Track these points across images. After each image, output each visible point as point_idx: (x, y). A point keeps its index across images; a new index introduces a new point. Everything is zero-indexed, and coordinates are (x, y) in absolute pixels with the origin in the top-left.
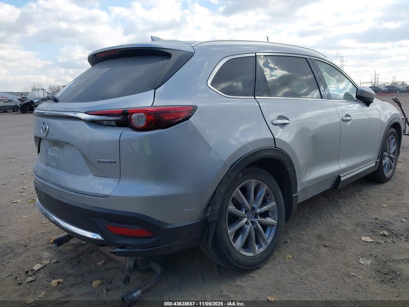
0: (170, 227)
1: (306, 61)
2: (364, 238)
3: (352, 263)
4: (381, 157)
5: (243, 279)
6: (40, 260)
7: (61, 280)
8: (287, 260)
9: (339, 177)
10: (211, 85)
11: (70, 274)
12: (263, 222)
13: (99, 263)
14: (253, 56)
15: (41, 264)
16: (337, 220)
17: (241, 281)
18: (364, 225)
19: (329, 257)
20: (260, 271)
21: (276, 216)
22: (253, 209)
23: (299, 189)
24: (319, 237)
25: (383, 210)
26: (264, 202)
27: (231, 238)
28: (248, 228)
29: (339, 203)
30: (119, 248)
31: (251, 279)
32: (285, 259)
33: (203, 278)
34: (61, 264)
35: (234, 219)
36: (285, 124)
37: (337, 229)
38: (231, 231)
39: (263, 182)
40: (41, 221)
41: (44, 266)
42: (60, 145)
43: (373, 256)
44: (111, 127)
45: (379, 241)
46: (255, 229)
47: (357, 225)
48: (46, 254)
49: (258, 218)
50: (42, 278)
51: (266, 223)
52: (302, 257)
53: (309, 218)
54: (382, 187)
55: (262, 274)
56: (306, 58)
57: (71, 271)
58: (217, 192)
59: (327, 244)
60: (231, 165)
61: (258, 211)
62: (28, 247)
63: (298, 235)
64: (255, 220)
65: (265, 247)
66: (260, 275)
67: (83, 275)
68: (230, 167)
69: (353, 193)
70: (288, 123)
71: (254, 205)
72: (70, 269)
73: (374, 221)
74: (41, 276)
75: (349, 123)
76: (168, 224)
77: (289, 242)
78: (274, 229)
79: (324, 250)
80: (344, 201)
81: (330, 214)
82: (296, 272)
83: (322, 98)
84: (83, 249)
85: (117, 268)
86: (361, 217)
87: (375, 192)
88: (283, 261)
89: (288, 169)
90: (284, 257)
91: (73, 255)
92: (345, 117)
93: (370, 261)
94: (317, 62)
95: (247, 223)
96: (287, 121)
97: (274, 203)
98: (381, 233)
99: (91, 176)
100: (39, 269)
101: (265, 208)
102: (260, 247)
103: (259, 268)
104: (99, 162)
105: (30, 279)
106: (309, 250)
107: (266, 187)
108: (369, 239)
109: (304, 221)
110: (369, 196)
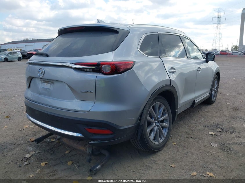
0: (122, 128)
1: (179, 37)
2: (210, 133)
3: (207, 145)
4: (211, 90)
5: (154, 157)
6: (28, 152)
7: (47, 163)
8: (174, 146)
9: (195, 101)
10: (140, 50)
11: (51, 159)
12: (162, 125)
13: (67, 152)
14: (157, 34)
15: (30, 154)
16: (194, 124)
17: (153, 157)
18: (208, 126)
19: (195, 143)
20: (162, 152)
21: (168, 122)
22: (158, 118)
23: (178, 108)
24: (187, 133)
25: (215, 118)
26: (163, 115)
27: (149, 134)
28: (156, 128)
29: (192, 115)
30: (93, 141)
31: (158, 156)
32: (173, 145)
33: (131, 157)
34: (42, 154)
35: (149, 124)
36: (174, 72)
37: (195, 129)
38: (148, 130)
39: (163, 104)
40: (18, 129)
41: (32, 155)
42: (50, 82)
43: (217, 141)
44: (89, 73)
45: (218, 134)
46: (159, 129)
47: (205, 126)
48: (30, 148)
49: (159, 123)
50: (33, 162)
51: (164, 126)
52: (181, 144)
53: (178, 123)
54: (211, 106)
55: (163, 153)
56: (179, 36)
57: (50, 157)
58: (145, 109)
59: (192, 136)
60: (152, 94)
61: (160, 119)
62: (16, 144)
63: (175, 133)
64: (158, 124)
65: (163, 139)
66: (162, 154)
67: (59, 159)
68: (151, 95)
69: (198, 110)
70: (175, 71)
71: (158, 116)
72: (50, 156)
73: (212, 124)
74: (32, 161)
75: (199, 72)
76: (121, 127)
77: (172, 136)
78: (167, 129)
79: (191, 140)
80: (194, 114)
81: (189, 121)
82: (181, 151)
83: (187, 58)
84: (54, 145)
85: (79, 154)
86: (205, 122)
87: (208, 109)
88: (172, 146)
89: (175, 96)
90: (172, 144)
91: (48, 148)
92: (198, 68)
93: (217, 144)
94: (184, 38)
95: (155, 126)
96: (174, 70)
97: (167, 115)
98: (218, 130)
99: (76, 100)
100: (30, 157)
101: (163, 118)
102: (161, 139)
103: (160, 150)
104: (83, 92)
105: (26, 163)
106: (184, 140)
107: (164, 106)
108: (213, 133)
109: (177, 125)
110: (206, 111)
